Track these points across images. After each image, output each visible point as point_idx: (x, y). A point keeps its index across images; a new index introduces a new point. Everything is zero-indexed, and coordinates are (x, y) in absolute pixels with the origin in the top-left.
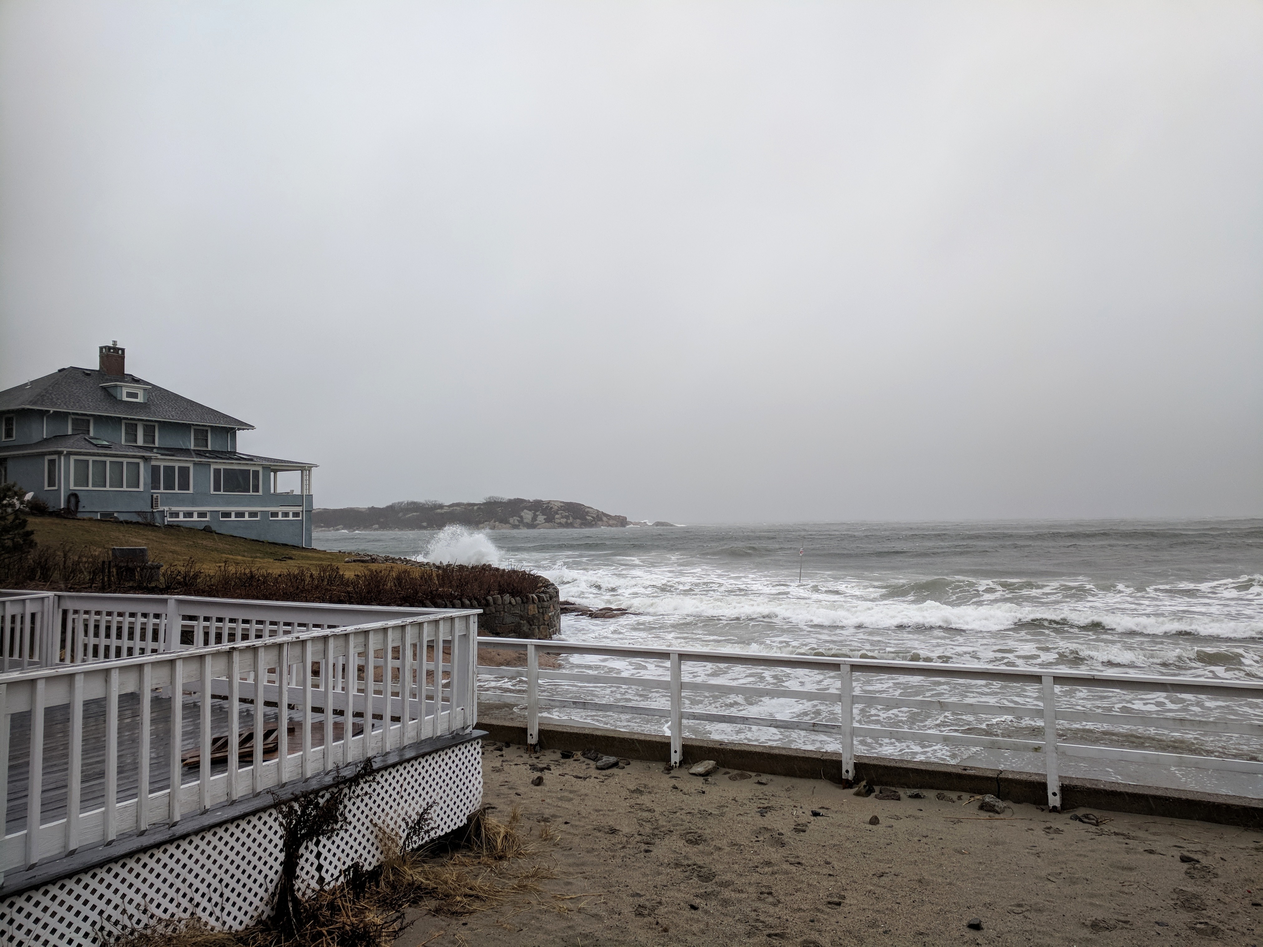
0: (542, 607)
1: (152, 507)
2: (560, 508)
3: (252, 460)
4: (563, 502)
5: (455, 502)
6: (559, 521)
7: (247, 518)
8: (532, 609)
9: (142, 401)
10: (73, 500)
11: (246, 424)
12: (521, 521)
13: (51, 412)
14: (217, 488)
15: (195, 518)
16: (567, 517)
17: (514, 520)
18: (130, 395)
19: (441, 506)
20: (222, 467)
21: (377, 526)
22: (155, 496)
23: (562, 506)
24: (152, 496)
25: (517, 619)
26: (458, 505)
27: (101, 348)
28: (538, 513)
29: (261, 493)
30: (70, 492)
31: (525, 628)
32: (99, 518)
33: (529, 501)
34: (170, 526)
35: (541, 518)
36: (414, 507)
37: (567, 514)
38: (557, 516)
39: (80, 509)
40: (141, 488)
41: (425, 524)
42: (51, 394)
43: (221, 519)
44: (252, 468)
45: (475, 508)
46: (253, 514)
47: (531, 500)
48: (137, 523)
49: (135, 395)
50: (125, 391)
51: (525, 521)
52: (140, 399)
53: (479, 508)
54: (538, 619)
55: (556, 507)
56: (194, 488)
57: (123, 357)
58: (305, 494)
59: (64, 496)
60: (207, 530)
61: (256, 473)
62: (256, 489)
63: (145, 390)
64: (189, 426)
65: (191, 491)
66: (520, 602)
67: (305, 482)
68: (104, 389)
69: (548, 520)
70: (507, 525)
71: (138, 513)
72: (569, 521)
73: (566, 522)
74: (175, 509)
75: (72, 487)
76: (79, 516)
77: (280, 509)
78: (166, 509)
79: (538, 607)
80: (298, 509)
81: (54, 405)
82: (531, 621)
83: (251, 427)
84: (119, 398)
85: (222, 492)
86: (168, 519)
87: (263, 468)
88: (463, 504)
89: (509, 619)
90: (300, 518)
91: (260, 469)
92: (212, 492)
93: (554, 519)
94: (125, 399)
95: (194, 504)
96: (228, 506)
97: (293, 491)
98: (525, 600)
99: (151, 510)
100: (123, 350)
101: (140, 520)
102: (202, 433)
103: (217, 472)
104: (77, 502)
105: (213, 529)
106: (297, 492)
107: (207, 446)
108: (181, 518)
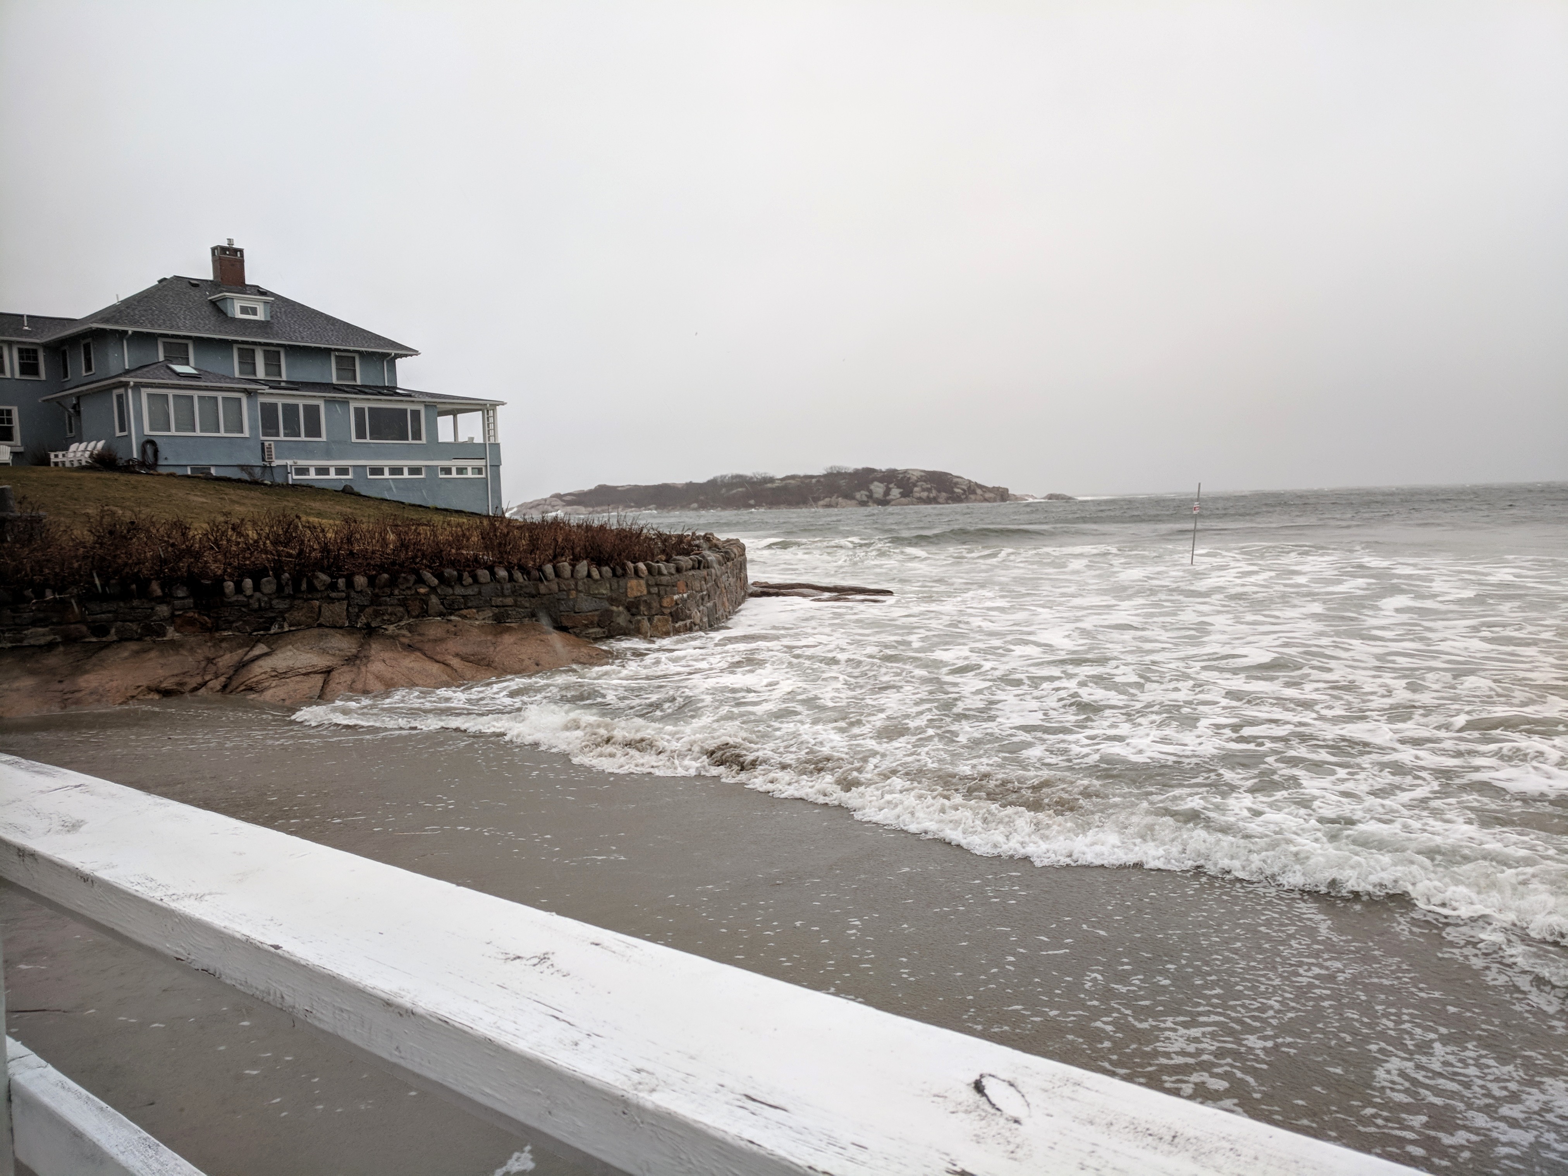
0: (657, 585)
1: (264, 460)
2: (920, 479)
3: (410, 396)
4: (924, 471)
5: (789, 474)
6: (918, 495)
7: (406, 475)
8: (636, 588)
9: (263, 319)
10: (149, 449)
11: (411, 349)
12: (870, 496)
13: (130, 332)
14: (361, 434)
15: (332, 475)
16: (929, 490)
17: (861, 495)
18: (244, 310)
19: (772, 480)
20: (366, 405)
21: (695, 505)
22: (266, 444)
23: (922, 476)
24: (263, 444)
25: (606, 604)
26: (793, 477)
27: (213, 250)
28: (891, 486)
29: (424, 440)
30: (145, 439)
31: (622, 620)
32: (189, 473)
33: (881, 471)
34: (295, 486)
35: (895, 492)
36: (740, 481)
37: (929, 486)
38: (916, 489)
39: (161, 462)
40: (247, 433)
41: (752, 502)
42: (134, 309)
43: (369, 477)
44: (410, 407)
45: (814, 480)
46: (414, 471)
47: (883, 470)
48: (239, 481)
49: (254, 311)
50: (237, 305)
51: (876, 496)
52: (260, 316)
53: (818, 481)
54: (649, 606)
55: (915, 478)
56: (327, 435)
57: (241, 262)
58: (488, 442)
59: (137, 444)
60: (348, 491)
61: (416, 414)
62: (417, 435)
63: (266, 303)
64: (328, 351)
65: (324, 438)
66: (610, 574)
67: (489, 426)
68: (213, 303)
69: (903, 495)
70: (854, 502)
71: (242, 467)
72: (931, 495)
73: (928, 497)
74: (302, 463)
75: (147, 431)
76: (162, 470)
77: (454, 464)
78: (290, 462)
79: (648, 586)
80: (480, 463)
81: (135, 323)
82: (633, 607)
83: (415, 353)
84: (230, 315)
85: (368, 440)
86: (293, 478)
87: (426, 406)
88: (799, 477)
89: (586, 604)
90: (483, 476)
91: (422, 408)
92: (354, 439)
93: (912, 492)
94: (239, 315)
95: (329, 455)
96: (377, 459)
97: (472, 439)
98: (619, 571)
99: (261, 463)
100: (241, 251)
101: (245, 476)
102: (346, 361)
103: (359, 412)
104: (156, 452)
105: (356, 489)
106: (479, 439)
107: (355, 379)
108: (312, 475)
